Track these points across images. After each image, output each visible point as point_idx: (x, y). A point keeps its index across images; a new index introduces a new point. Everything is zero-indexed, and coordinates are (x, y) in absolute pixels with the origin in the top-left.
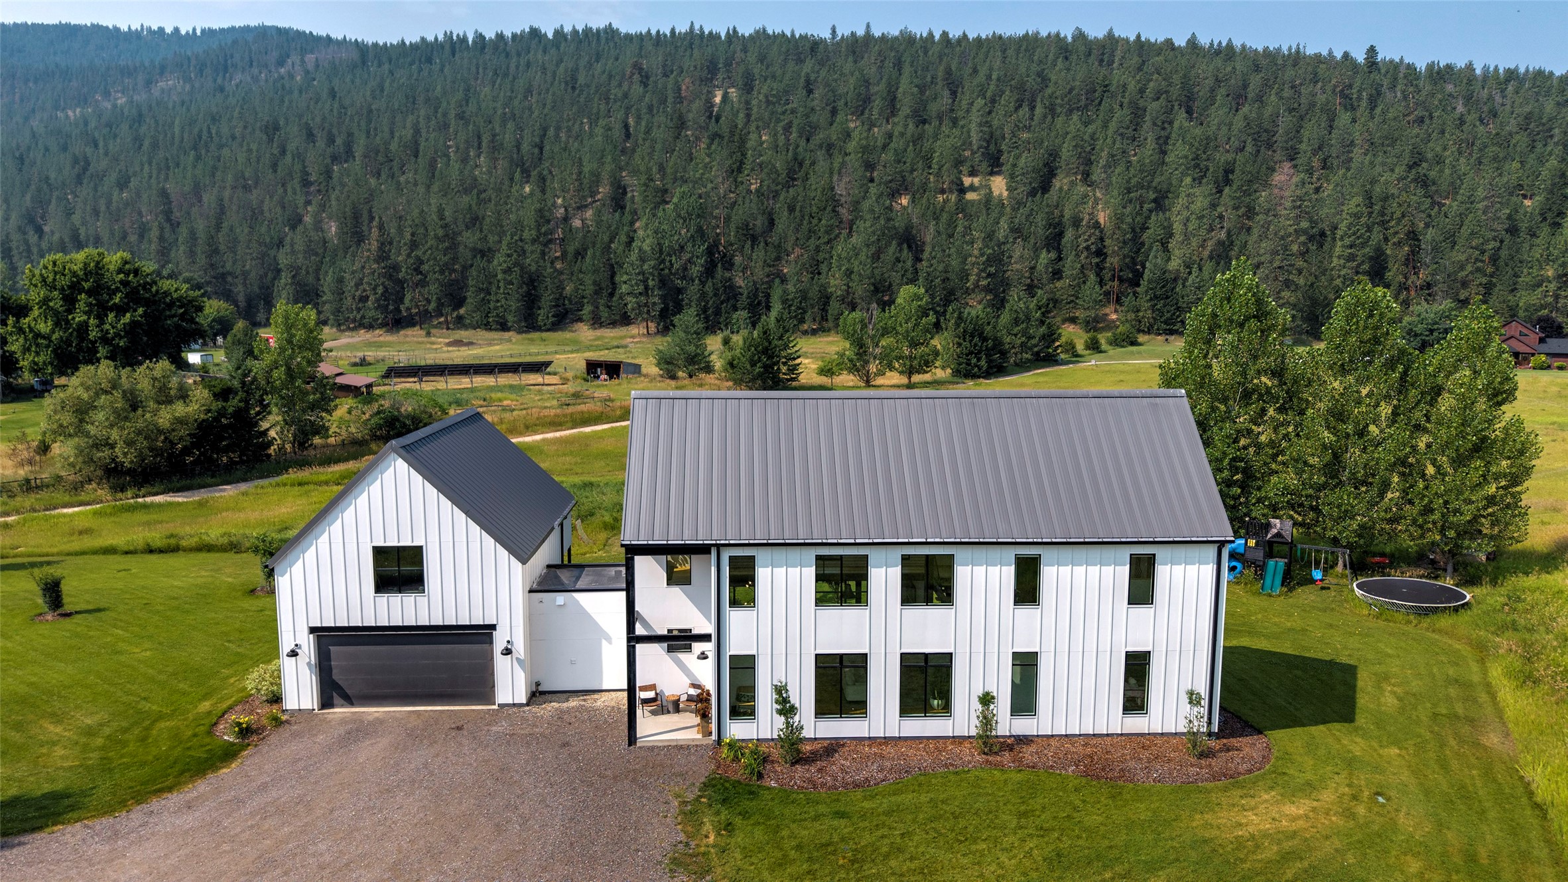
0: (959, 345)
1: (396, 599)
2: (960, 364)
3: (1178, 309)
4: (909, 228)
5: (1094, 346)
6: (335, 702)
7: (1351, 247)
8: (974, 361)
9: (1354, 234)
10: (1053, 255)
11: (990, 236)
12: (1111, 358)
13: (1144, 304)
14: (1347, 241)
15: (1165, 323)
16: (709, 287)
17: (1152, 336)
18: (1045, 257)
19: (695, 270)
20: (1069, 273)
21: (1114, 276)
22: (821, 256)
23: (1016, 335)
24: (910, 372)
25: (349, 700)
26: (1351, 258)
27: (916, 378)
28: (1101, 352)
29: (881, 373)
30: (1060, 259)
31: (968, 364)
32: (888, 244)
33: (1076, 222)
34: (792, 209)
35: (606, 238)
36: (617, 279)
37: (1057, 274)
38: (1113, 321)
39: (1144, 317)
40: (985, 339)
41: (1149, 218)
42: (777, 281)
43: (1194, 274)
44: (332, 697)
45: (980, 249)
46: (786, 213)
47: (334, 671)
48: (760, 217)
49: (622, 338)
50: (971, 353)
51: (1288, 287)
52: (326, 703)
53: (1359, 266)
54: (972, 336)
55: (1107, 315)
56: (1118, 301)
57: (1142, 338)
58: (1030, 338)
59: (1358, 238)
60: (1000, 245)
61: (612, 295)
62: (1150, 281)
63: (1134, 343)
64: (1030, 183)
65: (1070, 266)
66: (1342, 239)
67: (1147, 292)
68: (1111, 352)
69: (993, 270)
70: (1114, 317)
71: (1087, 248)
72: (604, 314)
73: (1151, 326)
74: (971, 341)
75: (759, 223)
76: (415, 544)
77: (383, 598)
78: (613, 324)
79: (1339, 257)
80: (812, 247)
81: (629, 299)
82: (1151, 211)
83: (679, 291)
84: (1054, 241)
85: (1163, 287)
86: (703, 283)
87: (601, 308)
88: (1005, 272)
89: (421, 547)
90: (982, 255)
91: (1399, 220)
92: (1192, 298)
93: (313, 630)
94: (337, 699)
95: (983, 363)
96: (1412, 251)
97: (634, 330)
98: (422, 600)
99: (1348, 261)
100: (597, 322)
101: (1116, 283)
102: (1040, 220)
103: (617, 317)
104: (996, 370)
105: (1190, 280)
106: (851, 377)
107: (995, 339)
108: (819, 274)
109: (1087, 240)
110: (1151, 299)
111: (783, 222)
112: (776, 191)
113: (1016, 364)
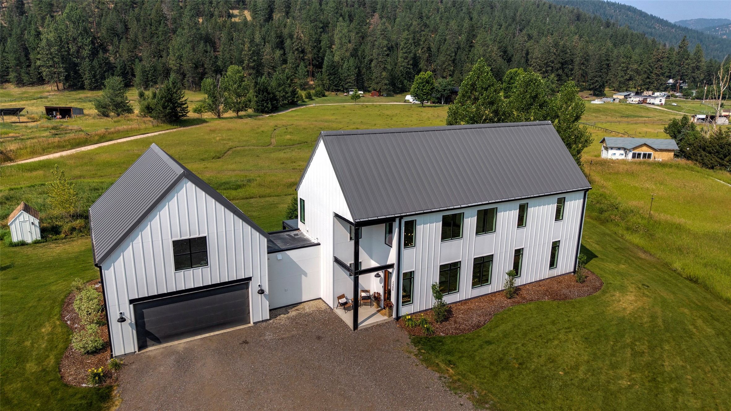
0: (257, 96)
1: (189, 272)
2: (258, 106)
3: (340, 79)
4: (207, 34)
5: (309, 97)
6: (148, 343)
7: (406, 52)
8: (265, 104)
9: (407, 47)
10: (282, 52)
11: (252, 41)
12: (318, 103)
13: (325, 77)
14: (404, 50)
15: (335, 86)
16: (95, 63)
17: (330, 92)
18: (278, 53)
19: (85, 52)
20: (291, 61)
21: (310, 63)
22: (161, 47)
23: (280, 92)
24: (238, 111)
25: (158, 340)
26: (406, 58)
27: (241, 113)
28: (313, 100)
29: (225, 111)
30: (284, 54)
31: (263, 106)
32: (199, 43)
33: (291, 36)
34: (138, 20)
35: (19, 32)
36: (32, 56)
37: (285, 61)
38: (312, 85)
39: (326, 83)
40: (269, 94)
41: (321, 36)
42: (137, 60)
43: (346, 64)
44: (146, 341)
45: (249, 47)
46: (136, 22)
47: (146, 325)
48: (119, 24)
49: (41, 92)
50: (263, 100)
51: (384, 70)
52: (142, 346)
53: (408, 62)
54: (263, 92)
55: (308, 82)
56: (313, 76)
57: (327, 93)
58: (287, 93)
59: (408, 49)
60: (257, 45)
61: (29, 66)
62: (327, 66)
63: (324, 96)
64: (265, 15)
65: (291, 58)
66: (402, 50)
67: (326, 71)
68: (317, 100)
69: (256, 58)
70: (312, 83)
71: (297, 49)
72: (25, 78)
73: (329, 87)
74: (262, 94)
75: (120, 27)
76: (201, 235)
77: (181, 273)
78: (32, 84)
79: (401, 57)
80: (155, 42)
81: (43, 69)
82: (321, 32)
83: (76, 65)
84: (280, 45)
85: (333, 69)
86: (92, 61)
87: (23, 75)
88: (262, 59)
89: (205, 238)
90: (250, 50)
91: (424, 42)
92: (346, 75)
93: (131, 302)
94: (149, 342)
95: (269, 105)
96: (429, 56)
97: (48, 88)
98: (206, 270)
99: (405, 59)
100: (20, 83)
101: (311, 67)
102: (273, 34)
103: (35, 80)
104: (275, 109)
105: (344, 66)
106: (210, 113)
107: (273, 93)
108: (162, 57)
109: (296, 45)
110: (328, 75)
111: (134, 27)
112: (126, 9)
113: (282, 106)
